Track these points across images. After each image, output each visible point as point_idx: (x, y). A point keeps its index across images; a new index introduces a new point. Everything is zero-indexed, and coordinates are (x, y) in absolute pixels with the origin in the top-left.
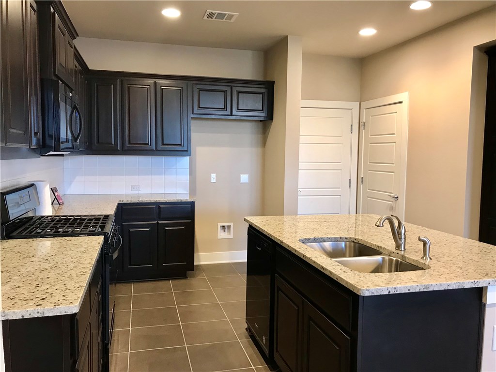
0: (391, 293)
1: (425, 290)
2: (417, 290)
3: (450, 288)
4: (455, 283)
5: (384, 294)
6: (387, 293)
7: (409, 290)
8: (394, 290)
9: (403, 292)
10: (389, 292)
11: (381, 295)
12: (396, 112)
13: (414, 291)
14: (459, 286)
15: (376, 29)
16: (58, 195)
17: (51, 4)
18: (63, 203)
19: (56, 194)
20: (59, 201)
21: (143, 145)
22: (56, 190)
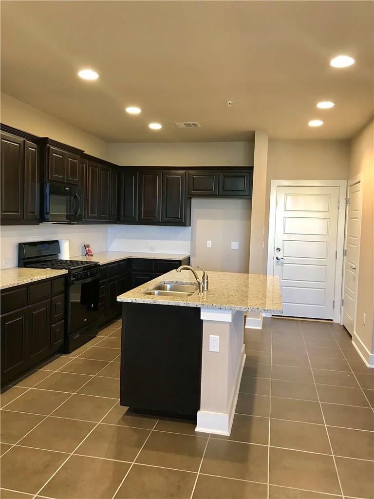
10: (132, 301)
12: (359, 191)
16: (89, 250)
17: (46, 143)
18: (92, 255)
19: (87, 249)
20: (88, 253)
21: (153, 218)
22: (88, 246)
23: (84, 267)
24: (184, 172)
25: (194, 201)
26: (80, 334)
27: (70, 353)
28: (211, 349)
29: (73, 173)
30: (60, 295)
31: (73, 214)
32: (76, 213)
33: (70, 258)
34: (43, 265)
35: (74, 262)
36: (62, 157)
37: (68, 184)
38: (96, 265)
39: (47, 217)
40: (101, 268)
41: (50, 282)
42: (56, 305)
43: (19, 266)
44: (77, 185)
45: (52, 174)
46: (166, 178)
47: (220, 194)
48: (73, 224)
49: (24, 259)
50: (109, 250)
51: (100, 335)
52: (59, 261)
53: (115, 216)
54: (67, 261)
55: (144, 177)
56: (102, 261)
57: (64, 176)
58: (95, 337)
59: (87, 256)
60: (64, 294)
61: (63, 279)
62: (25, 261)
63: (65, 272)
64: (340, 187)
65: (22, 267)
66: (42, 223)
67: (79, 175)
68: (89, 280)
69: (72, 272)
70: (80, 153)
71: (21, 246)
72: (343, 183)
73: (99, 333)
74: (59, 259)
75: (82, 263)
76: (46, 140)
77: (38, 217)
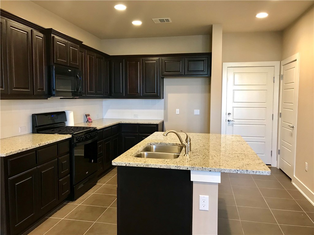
0: (127, 166)
1: (146, 167)
2: (142, 166)
3: (161, 167)
4: (164, 165)
5: (123, 165)
6: (125, 165)
7: (137, 165)
8: (129, 164)
9: (134, 166)
10: (126, 165)
11: (121, 166)
12: (295, 67)
13: (140, 166)
14: (167, 167)
15: (268, 13)
16: (89, 118)
17: (51, 33)
18: (92, 122)
19: (88, 117)
20: (88, 121)
21: (136, 93)
22: (89, 115)
23: (85, 132)
24: (158, 58)
25: (166, 81)
26: (83, 184)
27: (76, 200)
28: (201, 208)
29: (75, 59)
30: (66, 156)
31: (76, 90)
32: (77, 90)
33: (74, 124)
34: (52, 131)
35: (77, 127)
36: (65, 45)
37: (70, 67)
38: (95, 130)
39: (54, 93)
40: (98, 132)
41: (56, 145)
42: (62, 163)
43: (33, 132)
44: (78, 68)
45: (57, 58)
46: (145, 63)
47: (186, 74)
48: (76, 98)
49: (36, 127)
50: (104, 118)
51: (99, 182)
52: (66, 128)
53: (108, 92)
54: (72, 127)
55: (129, 63)
56: (99, 127)
57: (67, 61)
58: (95, 185)
59: (88, 123)
60: (69, 154)
61: (68, 142)
62: (38, 128)
63: (69, 136)
64: (275, 67)
65: (36, 133)
66: (50, 97)
67: (79, 60)
68: (90, 142)
69: (75, 136)
70: (79, 43)
71: (34, 117)
72: (277, 64)
73: (98, 181)
74: (66, 125)
75: (84, 128)
76: (50, 31)
77: (46, 93)
